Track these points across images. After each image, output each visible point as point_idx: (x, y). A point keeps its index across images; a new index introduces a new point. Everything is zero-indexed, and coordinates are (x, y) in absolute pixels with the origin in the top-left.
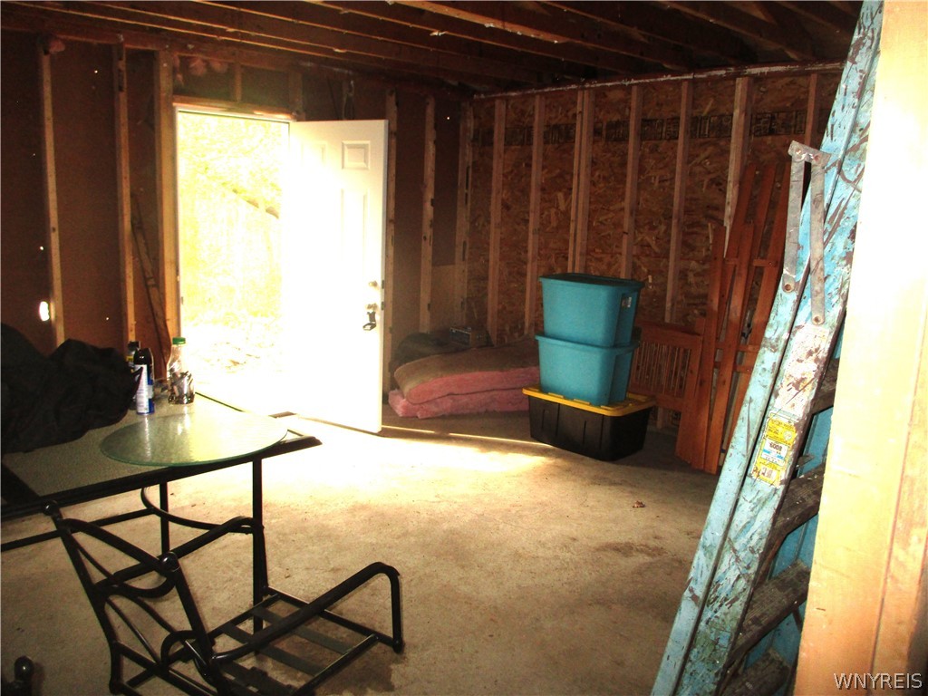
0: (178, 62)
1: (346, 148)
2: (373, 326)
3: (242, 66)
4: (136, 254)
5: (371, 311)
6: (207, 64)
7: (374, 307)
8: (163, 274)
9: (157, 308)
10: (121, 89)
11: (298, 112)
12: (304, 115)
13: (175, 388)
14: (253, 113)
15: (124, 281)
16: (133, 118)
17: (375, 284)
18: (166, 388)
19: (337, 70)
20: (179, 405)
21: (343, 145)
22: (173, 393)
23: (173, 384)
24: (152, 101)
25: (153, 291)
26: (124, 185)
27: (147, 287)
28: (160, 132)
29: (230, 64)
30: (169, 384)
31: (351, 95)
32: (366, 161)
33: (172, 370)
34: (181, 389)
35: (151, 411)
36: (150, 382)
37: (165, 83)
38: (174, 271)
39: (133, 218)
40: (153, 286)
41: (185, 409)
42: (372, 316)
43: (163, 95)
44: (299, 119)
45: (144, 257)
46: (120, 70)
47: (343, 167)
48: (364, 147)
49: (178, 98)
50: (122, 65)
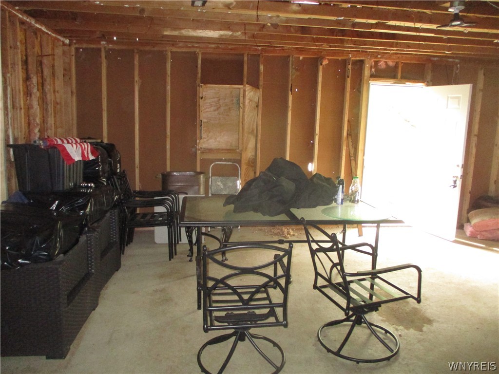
0: (373, 64)
1: (449, 98)
2: (455, 187)
3: (402, 63)
4: (348, 146)
5: (455, 179)
6: (386, 62)
7: (457, 177)
8: (358, 155)
9: (353, 169)
10: (348, 77)
11: (428, 82)
12: (431, 83)
13: (352, 197)
14: (405, 84)
15: (342, 158)
16: (352, 88)
17: (458, 166)
18: (348, 197)
19: (451, 60)
20: (353, 204)
21: (448, 97)
22: (352, 198)
23: (351, 195)
24: (361, 80)
25: (353, 163)
26: (346, 117)
27: (350, 160)
28: (363, 94)
29: (397, 62)
30: (350, 195)
31: (457, 72)
32: (459, 104)
33: (352, 189)
34: (355, 198)
35: (342, 203)
36: (343, 192)
37: (367, 72)
38: (362, 154)
39: (348, 130)
40: (353, 160)
41: (355, 205)
42: (455, 182)
43: (365, 78)
44: (428, 85)
45: (351, 147)
46: (348, 69)
47: (447, 107)
48: (458, 98)
49: (371, 79)
50: (350, 67)
